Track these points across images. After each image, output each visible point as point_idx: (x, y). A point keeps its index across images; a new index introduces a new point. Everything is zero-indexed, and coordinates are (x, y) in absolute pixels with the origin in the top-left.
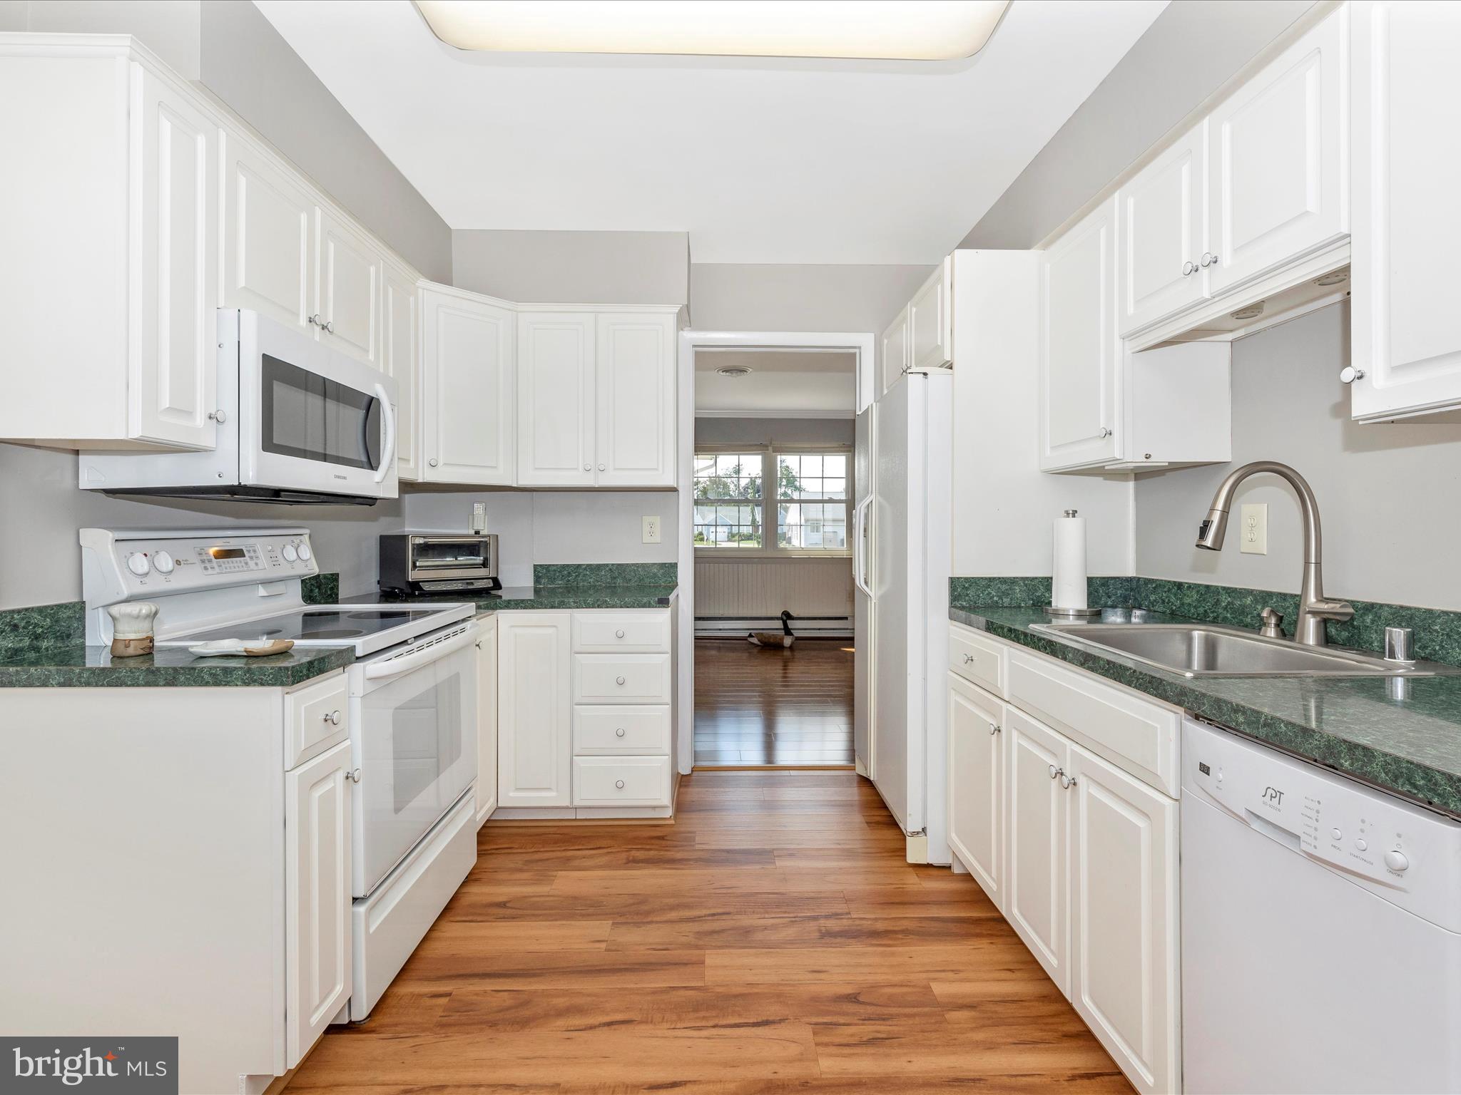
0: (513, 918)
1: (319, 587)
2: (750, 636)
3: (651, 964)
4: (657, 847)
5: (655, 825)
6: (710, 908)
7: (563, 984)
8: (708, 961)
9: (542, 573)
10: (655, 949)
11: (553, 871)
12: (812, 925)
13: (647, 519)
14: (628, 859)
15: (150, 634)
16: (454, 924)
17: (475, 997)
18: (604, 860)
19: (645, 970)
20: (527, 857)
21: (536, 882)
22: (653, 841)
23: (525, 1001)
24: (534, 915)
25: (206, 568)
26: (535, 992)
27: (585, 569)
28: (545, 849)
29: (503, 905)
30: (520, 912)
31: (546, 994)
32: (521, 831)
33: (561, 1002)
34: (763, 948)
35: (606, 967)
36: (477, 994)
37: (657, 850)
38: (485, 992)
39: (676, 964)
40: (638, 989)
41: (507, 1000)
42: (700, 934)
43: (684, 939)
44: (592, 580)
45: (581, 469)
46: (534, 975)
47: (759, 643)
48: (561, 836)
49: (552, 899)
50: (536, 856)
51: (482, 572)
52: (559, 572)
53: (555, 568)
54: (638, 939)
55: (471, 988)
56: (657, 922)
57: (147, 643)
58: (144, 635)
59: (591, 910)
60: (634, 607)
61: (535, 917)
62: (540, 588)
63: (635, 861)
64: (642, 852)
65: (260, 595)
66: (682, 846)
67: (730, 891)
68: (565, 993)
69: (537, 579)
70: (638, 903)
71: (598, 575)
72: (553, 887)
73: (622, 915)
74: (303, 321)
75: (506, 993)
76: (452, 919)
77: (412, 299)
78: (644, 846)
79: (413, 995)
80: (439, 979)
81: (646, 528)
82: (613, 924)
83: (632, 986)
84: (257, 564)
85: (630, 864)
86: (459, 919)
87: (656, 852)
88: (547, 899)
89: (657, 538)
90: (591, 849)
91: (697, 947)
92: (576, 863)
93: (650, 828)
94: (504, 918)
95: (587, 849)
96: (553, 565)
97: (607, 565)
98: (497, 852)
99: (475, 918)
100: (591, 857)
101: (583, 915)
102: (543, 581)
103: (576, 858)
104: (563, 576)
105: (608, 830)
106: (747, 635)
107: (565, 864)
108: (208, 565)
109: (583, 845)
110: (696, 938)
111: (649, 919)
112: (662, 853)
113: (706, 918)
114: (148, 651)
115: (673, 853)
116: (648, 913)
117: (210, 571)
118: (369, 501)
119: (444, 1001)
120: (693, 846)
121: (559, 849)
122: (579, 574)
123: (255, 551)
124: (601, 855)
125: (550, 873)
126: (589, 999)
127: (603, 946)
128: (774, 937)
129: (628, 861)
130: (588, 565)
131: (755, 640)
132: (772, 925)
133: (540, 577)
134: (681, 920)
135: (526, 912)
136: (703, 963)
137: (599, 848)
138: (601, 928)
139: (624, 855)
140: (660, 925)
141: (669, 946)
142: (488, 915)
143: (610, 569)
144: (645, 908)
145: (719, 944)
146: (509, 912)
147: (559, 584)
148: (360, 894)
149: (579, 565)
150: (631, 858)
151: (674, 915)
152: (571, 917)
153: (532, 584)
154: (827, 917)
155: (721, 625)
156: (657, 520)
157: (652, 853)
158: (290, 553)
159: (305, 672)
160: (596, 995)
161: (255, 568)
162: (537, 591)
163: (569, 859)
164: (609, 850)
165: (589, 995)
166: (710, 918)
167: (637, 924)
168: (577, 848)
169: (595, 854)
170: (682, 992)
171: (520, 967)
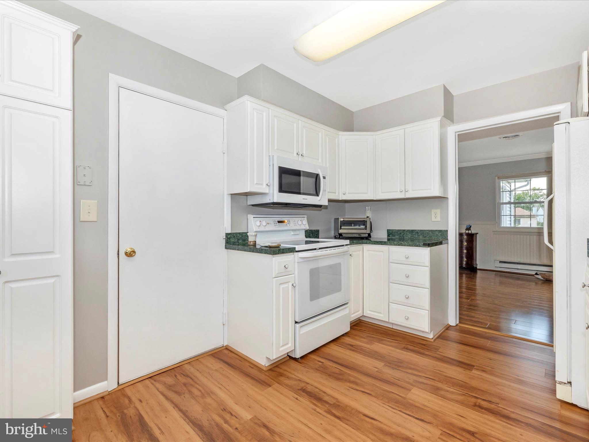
0: (353, 350)
1: (312, 234)
2: (536, 274)
3: (390, 382)
4: (419, 347)
5: (424, 339)
6: (427, 375)
7: (355, 374)
8: (412, 391)
9: (390, 233)
10: (394, 378)
11: (374, 342)
12: (473, 400)
13: (433, 211)
14: (404, 347)
15: (255, 240)
16: (335, 345)
17: (329, 367)
18: (395, 344)
19: (386, 383)
20: (369, 335)
21: (367, 343)
22: (419, 345)
23: (342, 374)
24: (360, 352)
25: (275, 225)
26: (346, 373)
27: (407, 232)
28: (376, 334)
29: (352, 346)
30: (356, 350)
31: (349, 374)
32: (370, 326)
33: (352, 379)
34: (441, 397)
35: (373, 376)
36: (330, 366)
37: (418, 348)
38: (333, 366)
39: (399, 386)
40: (380, 387)
41: (337, 371)
42: (416, 381)
43: (408, 380)
44: (409, 236)
45: (399, 191)
46: (349, 368)
47: (542, 279)
48: (384, 332)
49: (368, 350)
50: (372, 336)
51: (364, 231)
52: (397, 232)
53: (395, 231)
54: (389, 373)
55: (330, 364)
56: (401, 371)
57: (254, 242)
58: (253, 240)
59: (380, 358)
60: (413, 246)
61: (360, 353)
62: (390, 238)
63: (407, 349)
64: (412, 347)
65: (292, 234)
66: (430, 350)
67: (441, 373)
68: (355, 377)
69: (388, 236)
70: (398, 362)
71: (412, 234)
72: (371, 346)
73: (390, 363)
74: (295, 154)
75: (338, 369)
76: (335, 344)
77: (337, 140)
78: (414, 345)
79: (314, 359)
80: (323, 358)
81: (433, 215)
82: (384, 365)
83: (379, 385)
84: (289, 225)
85: (404, 349)
86: (337, 344)
87: (418, 349)
88: (367, 349)
89: (438, 219)
90: (392, 339)
91: (412, 385)
92: (384, 342)
93: (421, 340)
94: (350, 349)
95: (391, 339)
96: (394, 230)
97: (416, 230)
98: (360, 330)
99: (342, 346)
100: (391, 342)
101: (376, 358)
102: (390, 236)
103: (385, 340)
104: (398, 234)
105: (402, 335)
106: (534, 273)
107: (380, 341)
108: (276, 225)
109: (391, 337)
110: (413, 382)
111: (399, 369)
112: (420, 350)
113: (423, 377)
114: (254, 244)
115: (425, 351)
116: (400, 367)
117: (276, 226)
118: (320, 206)
119: (321, 364)
120: (436, 352)
121: (381, 336)
122: (404, 234)
123: (289, 221)
124: (395, 343)
125: (373, 342)
126: (362, 382)
127: (376, 370)
128: (448, 395)
129: (404, 348)
130: (408, 230)
131: (540, 277)
132: (452, 392)
133: (389, 234)
134: (412, 374)
135: (358, 350)
136: (410, 390)
137: (396, 340)
138: (379, 365)
139: (404, 345)
140: (402, 372)
141: (400, 380)
142: (346, 347)
143: (417, 232)
144: (400, 364)
145: (422, 387)
146: (353, 348)
147: (396, 237)
148: (297, 321)
149: (404, 230)
150: (406, 347)
151: (410, 371)
152: (372, 357)
153: (386, 237)
154: (484, 400)
155: (519, 266)
156: (438, 211)
157: (416, 348)
158: (300, 223)
159: (277, 252)
160: (364, 382)
161: (289, 226)
162: (388, 240)
163: (382, 340)
164: (399, 342)
165: (362, 381)
166: (425, 378)
167: (393, 368)
168: (388, 337)
169: (393, 342)
170: (395, 395)
171: (346, 364)
